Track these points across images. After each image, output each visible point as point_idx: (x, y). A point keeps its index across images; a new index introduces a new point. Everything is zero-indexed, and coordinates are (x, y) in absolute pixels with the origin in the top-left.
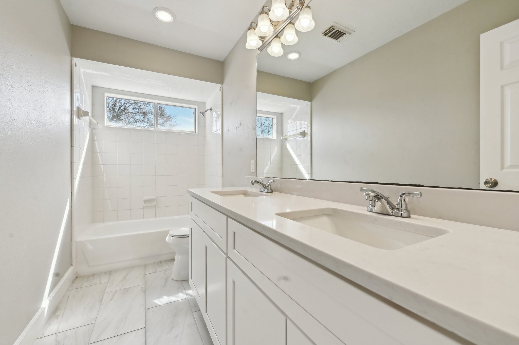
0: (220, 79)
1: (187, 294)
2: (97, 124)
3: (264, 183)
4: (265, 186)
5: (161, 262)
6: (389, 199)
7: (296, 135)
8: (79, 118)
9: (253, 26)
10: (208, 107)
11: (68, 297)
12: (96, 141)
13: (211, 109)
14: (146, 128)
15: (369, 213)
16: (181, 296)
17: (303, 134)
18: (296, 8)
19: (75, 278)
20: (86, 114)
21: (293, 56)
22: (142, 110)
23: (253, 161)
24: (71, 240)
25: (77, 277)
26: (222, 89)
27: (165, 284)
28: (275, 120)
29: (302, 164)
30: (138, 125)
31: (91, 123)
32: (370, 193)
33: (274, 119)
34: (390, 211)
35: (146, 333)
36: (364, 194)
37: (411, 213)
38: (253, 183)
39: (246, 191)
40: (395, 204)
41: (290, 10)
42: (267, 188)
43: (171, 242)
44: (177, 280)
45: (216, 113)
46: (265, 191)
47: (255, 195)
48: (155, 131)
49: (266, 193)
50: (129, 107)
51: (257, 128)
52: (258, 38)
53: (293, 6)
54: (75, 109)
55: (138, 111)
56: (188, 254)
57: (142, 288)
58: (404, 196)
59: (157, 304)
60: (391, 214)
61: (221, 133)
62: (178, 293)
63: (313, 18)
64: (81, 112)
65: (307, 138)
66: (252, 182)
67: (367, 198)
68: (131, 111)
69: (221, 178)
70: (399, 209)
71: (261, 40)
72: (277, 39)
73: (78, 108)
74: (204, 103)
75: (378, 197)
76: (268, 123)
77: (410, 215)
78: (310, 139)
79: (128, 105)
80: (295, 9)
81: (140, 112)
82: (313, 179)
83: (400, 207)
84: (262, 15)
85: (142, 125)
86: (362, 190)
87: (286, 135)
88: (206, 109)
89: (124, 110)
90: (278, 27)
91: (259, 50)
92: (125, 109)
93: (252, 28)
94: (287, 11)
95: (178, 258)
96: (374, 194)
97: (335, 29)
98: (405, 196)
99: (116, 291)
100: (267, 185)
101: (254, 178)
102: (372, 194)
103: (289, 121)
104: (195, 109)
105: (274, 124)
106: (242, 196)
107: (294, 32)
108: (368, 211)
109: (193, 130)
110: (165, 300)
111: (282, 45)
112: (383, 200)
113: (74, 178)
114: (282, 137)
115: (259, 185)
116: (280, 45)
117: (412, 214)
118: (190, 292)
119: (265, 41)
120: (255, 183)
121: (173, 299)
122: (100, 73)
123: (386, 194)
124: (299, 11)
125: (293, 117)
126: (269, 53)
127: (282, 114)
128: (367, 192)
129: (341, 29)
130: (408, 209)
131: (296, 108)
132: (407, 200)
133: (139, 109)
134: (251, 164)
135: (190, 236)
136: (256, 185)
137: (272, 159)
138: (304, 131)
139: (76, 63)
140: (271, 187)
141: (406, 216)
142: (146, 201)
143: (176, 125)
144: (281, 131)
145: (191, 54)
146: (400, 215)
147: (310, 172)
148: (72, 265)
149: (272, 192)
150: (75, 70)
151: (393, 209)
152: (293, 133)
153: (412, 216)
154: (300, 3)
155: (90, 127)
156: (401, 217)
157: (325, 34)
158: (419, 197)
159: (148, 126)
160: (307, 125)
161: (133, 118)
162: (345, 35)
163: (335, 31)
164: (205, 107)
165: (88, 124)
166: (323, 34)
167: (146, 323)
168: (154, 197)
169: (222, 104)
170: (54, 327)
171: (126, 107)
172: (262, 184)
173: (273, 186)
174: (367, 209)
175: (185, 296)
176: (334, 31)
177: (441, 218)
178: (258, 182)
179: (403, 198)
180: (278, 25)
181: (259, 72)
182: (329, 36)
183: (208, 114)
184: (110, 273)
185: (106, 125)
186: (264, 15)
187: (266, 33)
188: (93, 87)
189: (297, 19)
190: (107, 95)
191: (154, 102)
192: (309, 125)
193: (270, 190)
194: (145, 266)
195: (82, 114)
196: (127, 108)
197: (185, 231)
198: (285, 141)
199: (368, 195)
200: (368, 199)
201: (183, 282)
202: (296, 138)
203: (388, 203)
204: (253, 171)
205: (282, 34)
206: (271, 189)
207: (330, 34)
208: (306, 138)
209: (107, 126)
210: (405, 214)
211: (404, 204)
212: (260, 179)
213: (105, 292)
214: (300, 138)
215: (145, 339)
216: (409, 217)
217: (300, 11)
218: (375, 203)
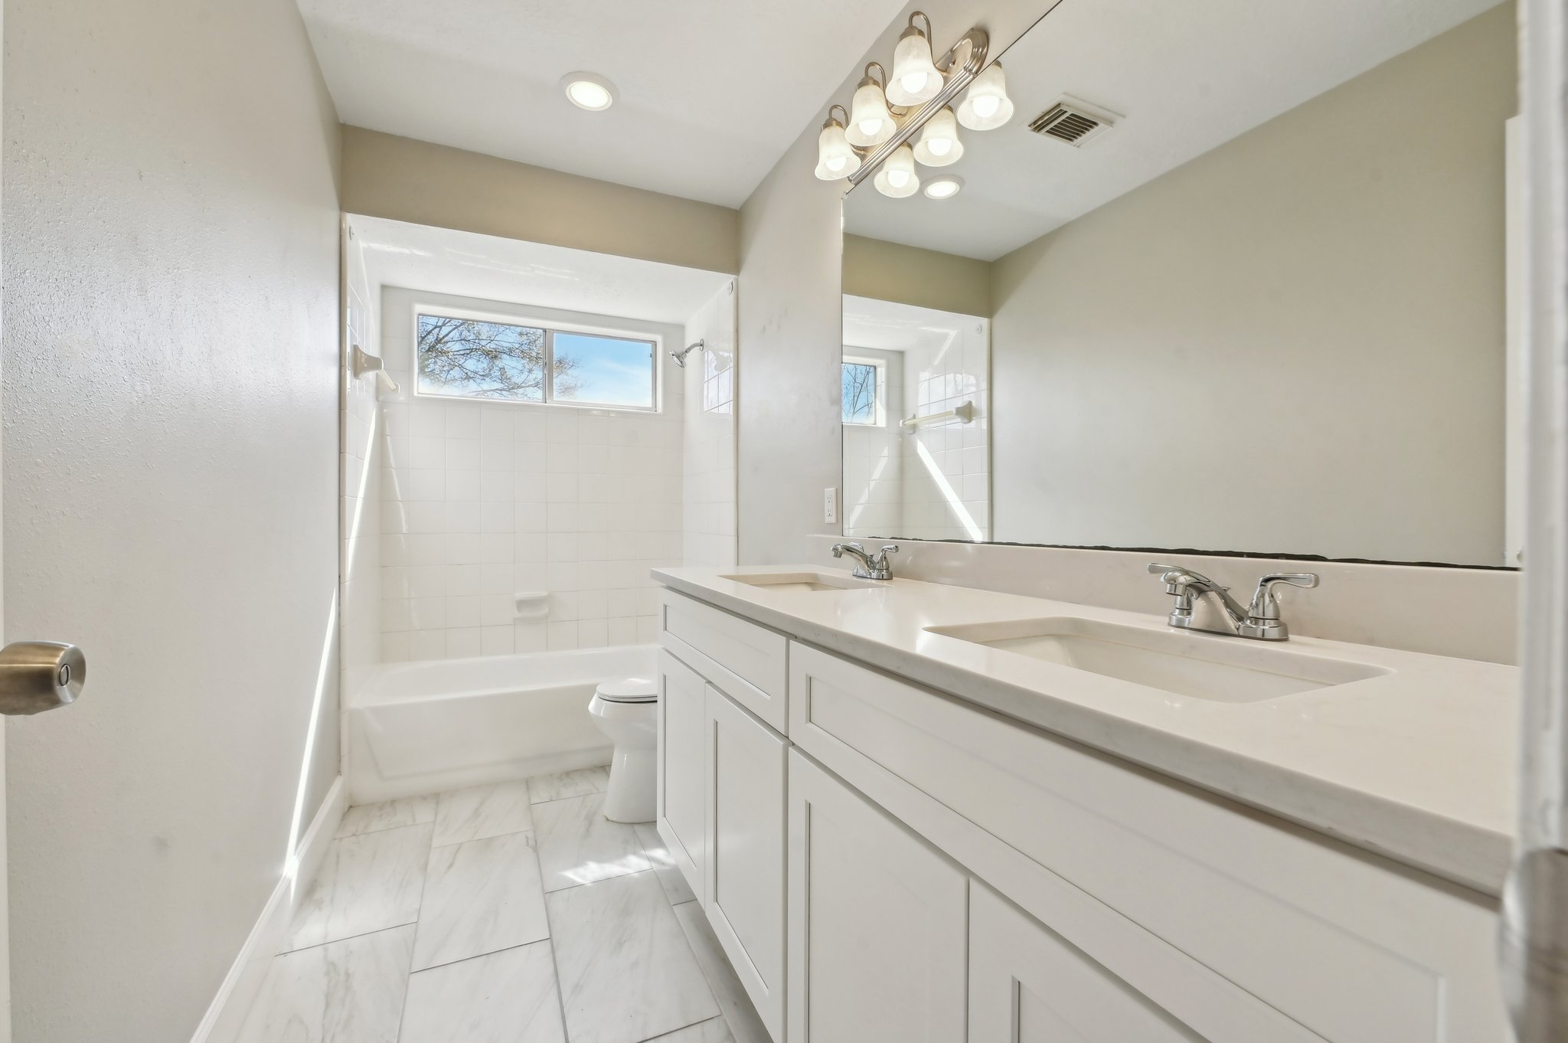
0: (731, 260)
1: (650, 859)
2: (394, 390)
3: (868, 553)
4: (869, 561)
5: (568, 774)
6: (1228, 592)
7: (944, 416)
8: (356, 374)
9: (836, 116)
10: (691, 339)
11: (338, 857)
12: (388, 437)
13: (701, 345)
14: (497, 398)
15: (1173, 631)
16: (634, 865)
17: (967, 412)
18: (963, 70)
19: (346, 809)
20: (374, 363)
21: (943, 190)
22: (483, 343)
23: (830, 491)
24: (339, 706)
25: (351, 807)
26: (736, 289)
27: (588, 830)
28: (881, 372)
29: (963, 501)
30: (472, 386)
31: (379, 389)
32: (1177, 577)
33: (879, 370)
34: (1231, 623)
35: (553, 951)
36: (1162, 579)
37: (1290, 628)
38: (838, 554)
39: (815, 576)
40: (1246, 607)
41: (945, 74)
42: (877, 567)
43: (602, 714)
44: (621, 821)
45: (716, 354)
46: (870, 574)
47: (843, 585)
48: (547, 407)
49: (874, 581)
50: (447, 335)
51: (844, 401)
52: (849, 152)
53: (954, 63)
54: (348, 349)
55: (471, 345)
56: (655, 748)
57: (527, 838)
58: (1270, 584)
59: (573, 881)
60: (1236, 632)
61: (731, 413)
62: (625, 854)
63: (1011, 94)
64: (363, 360)
65: (980, 424)
66: (835, 549)
67: (1170, 590)
68: (457, 347)
69: (732, 540)
70: (1256, 620)
71: (857, 154)
72: (905, 150)
73: (355, 348)
74: (681, 328)
75: (1200, 588)
76: (851, 379)
77: (1287, 636)
78: (988, 428)
79: (445, 330)
80: (958, 72)
81: (479, 349)
82: (995, 541)
83: (1258, 614)
84: (864, 89)
85: (485, 386)
86: (1154, 570)
87: (914, 415)
88: (687, 345)
89: (434, 346)
90: (907, 119)
91: (850, 181)
92: (438, 341)
93: (834, 123)
94: (938, 78)
95: (620, 761)
96: (1188, 578)
97: (1066, 112)
98: (1274, 584)
99: (460, 845)
100: (876, 559)
101: (839, 541)
102: (1183, 579)
103: (924, 376)
104: (654, 343)
105: (878, 384)
106: (804, 590)
107: (951, 131)
108: (1170, 625)
109: (648, 403)
110: (590, 872)
111: (917, 165)
112: (1213, 595)
113: (347, 537)
114: (904, 422)
115: (856, 558)
116: (911, 167)
117: (1292, 634)
118: (659, 853)
119: (870, 156)
120: (844, 552)
121: (613, 869)
122: (407, 251)
123: (1219, 578)
124: (972, 76)
125: (936, 362)
126: (879, 189)
127: (901, 353)
128: (1170, 574)
129: (1085, 110)
130: (1281, 619)
131: (945, 336)
132: (1279, 597)
133: (477, 341)
134: (826, 501)
135: (660, 700)
136: (846, 557)
137: (872, 484)
138: (970, 403)
139: (352, 226)
140: (887, 564)
141: (1277, 637)
142: (522, 604)
143: (582, 386)
144: (898, 405)
145: (654, 192)
146: (1259, 634)
147: (986, 523)
148: (339, 772)
149: (890, 578)
150: (349, 245)
151: (1240, 619)
152: (935, 410)
153: (1291, 637)
154: (974, 56)
155: (377, 399)
156: (1263, 639)
157: (1038, 126)
158: (1311, 586)
159: (501, 390)
160: (977, 385)
161: (461, 366)
162: (1096, 128)
163: (1068, 118)
164: (683, 338)
165: (372, 390)
166: (1030, 126)
167: (549, 927)
168: (544, 594)
169: (737, 331)
170: (315, 929)
171: (441, 336)
172: (863, 556)
173: (895, 560)
174: (1168, 621)
175: (645, 865)
176: (1063, 117)
177: (1371, 642)
178: (849, 550)
179: (1268, 591)
180: (908, 115)
181: (849, 238)
182: (1048, 132)
183: (691, 358)
184: (435, 797)
185: (416, 394)
186: (871, 89)
187: (875, 136)
188: (384, 288)
189: (964, 98)
190: (419, 308)
191: (543, 327)
192: (984, 385)
193: (884, 572)
194: (528, 783)
195: (366, 365)
196: (443, 338)
197: (641, 685)
198: (911, 432)
199: (1173, 581)
200: (1173, 592)
201: (637, 828)
202: (943, 423)
203: (1229, 604)
204: (833, 519)
205: (919, 139)
206: (887, 569)
207: (1052, 125)
208: (973, 424)
209: (420, 395)
210: (1274, 633)
211: (1271, 606)
212: (855, 541)
213: (431, 845)
214: (957, 424)
215: (552, 965)
216: (1283, 639)
217: (974, 78)
218: (1189, 603)
